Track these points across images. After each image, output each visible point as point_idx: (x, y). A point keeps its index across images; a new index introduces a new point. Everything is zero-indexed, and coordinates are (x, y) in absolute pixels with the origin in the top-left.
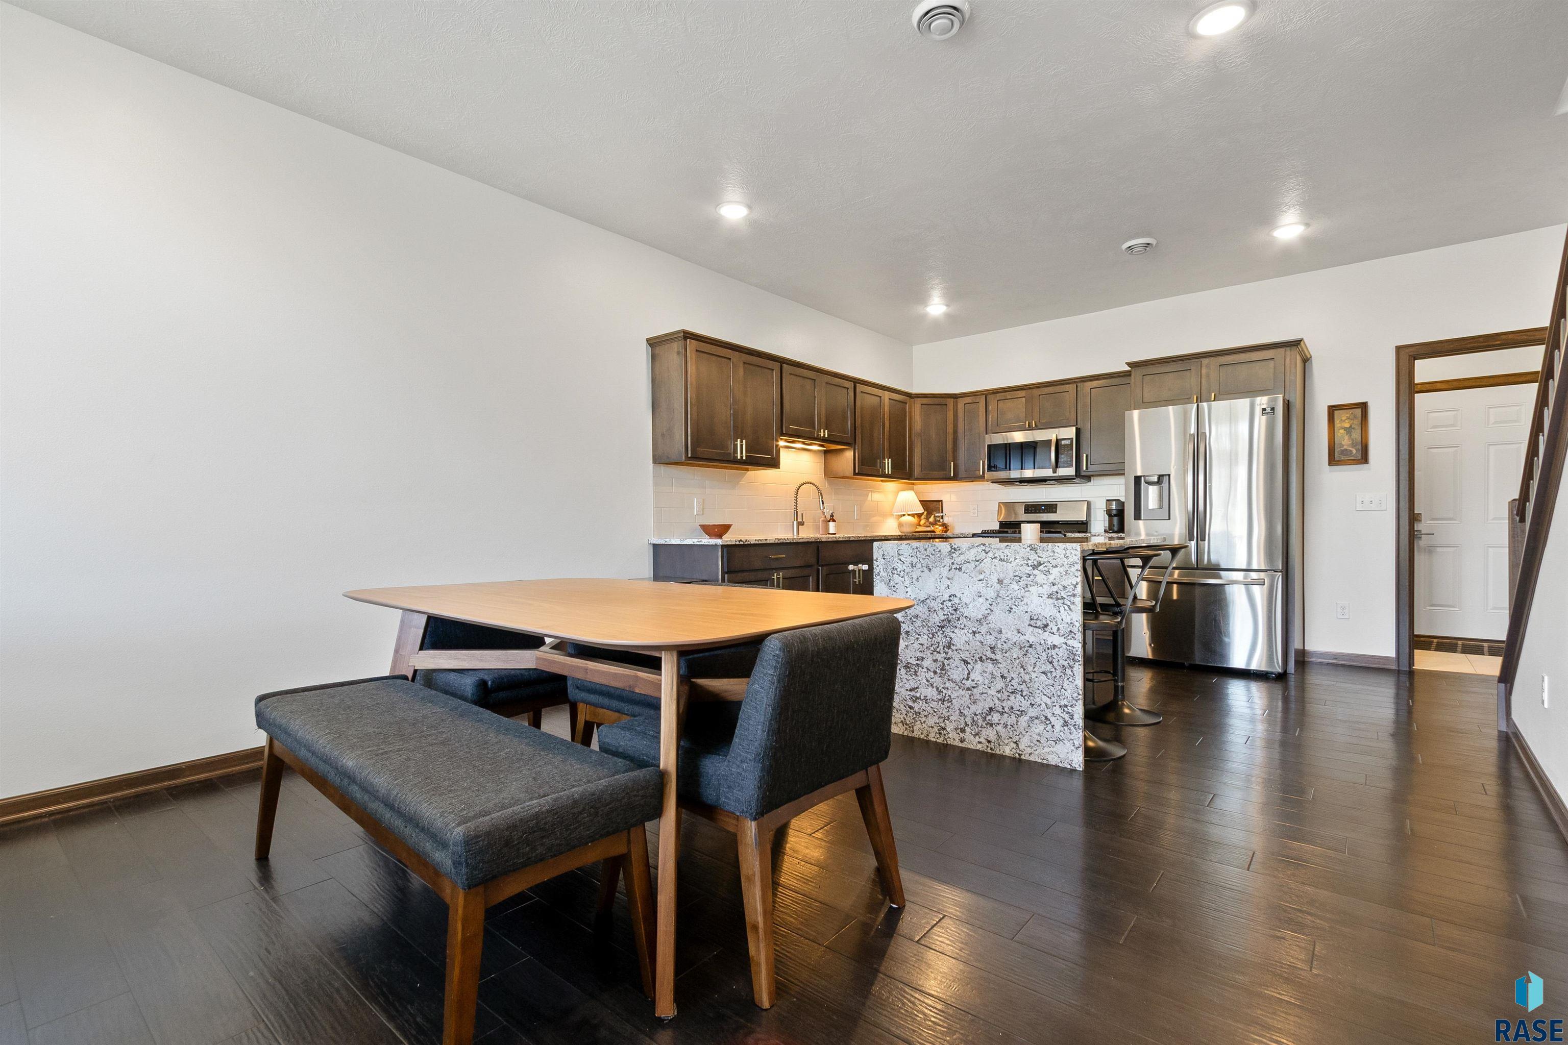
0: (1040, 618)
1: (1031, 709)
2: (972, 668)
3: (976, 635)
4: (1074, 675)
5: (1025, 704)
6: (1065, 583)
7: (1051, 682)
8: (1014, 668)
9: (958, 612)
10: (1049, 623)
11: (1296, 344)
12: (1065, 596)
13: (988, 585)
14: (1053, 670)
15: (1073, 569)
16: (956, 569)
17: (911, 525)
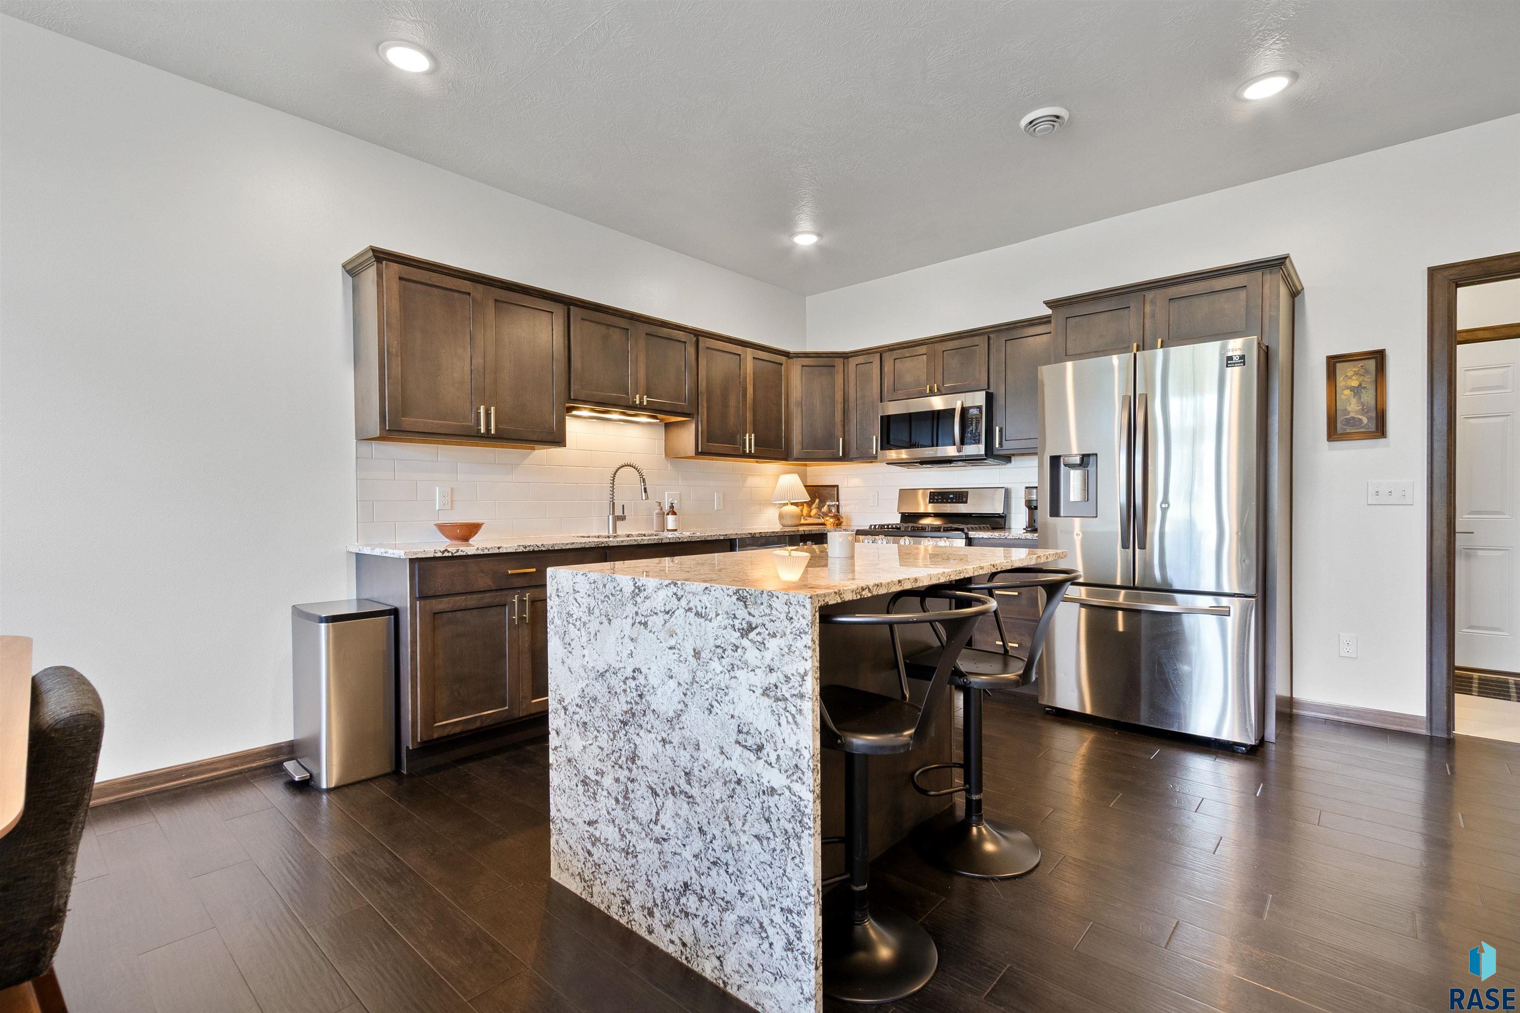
0: (752, 731)
1: (739, 902)
2: (661, 803)
3: (667, 746)
4: (801, 853)
5: (732, 890)
6: (789, 670)
7: (767, 857)
8: (716, 818)
9: (644, 700)
10: (765, 743)
11: (1279, 264)
12: (788, 695)
13: (682, 659)
14: (771, 835)
15: (800, 644)
16: (640, 623)
17: (793, 516)
